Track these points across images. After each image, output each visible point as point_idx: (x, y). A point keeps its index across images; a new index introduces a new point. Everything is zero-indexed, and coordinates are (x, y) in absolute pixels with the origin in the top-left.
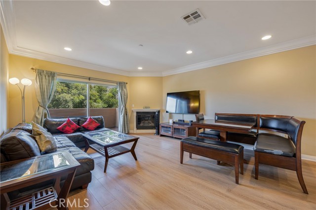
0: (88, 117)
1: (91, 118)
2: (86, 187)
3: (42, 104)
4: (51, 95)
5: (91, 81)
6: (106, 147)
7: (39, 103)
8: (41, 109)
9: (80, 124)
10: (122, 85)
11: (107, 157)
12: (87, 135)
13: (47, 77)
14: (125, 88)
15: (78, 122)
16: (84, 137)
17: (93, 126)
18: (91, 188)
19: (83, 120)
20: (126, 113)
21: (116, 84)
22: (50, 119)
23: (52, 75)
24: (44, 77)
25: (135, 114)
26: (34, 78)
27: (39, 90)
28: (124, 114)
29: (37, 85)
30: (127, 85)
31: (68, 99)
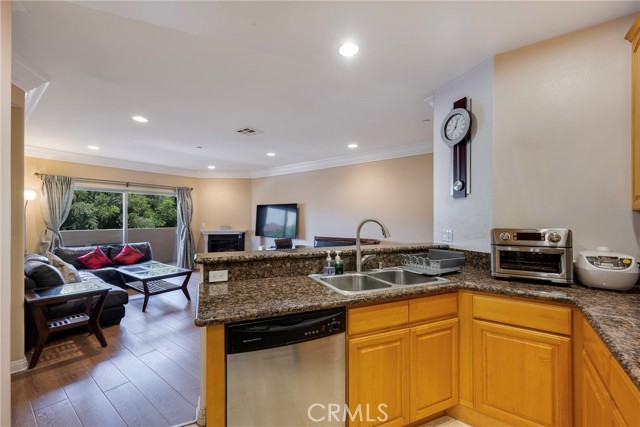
0: (124, 244)
1: (128, 247)
2: (118, 323)
3: (51, 226)
4: (64, 212)
5: (130, 188)
6: (145, 281)
7: (46, 223)
8: (50, 233)
9: (112, 255)
10: (184, 192)
11: (148, 294)
12: (121, 269)
13: (59, 186)
14: (189, 196)
15: (109, 252)
16: (118, 272)
17: (133, 257)
18: (123, 323)
19: (117, 248)
20: (189, 237)
21: (172, 192)
22: (64, 248)
23: (67, 182)
24: (54, 186)
25: (206, 239)
26: (40, 187)
27: (47, 205)
28: (186, 239)
29: (44, 199)
30: (192, 192)
31: (89, 212)
